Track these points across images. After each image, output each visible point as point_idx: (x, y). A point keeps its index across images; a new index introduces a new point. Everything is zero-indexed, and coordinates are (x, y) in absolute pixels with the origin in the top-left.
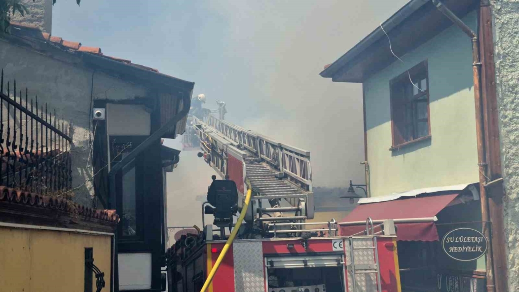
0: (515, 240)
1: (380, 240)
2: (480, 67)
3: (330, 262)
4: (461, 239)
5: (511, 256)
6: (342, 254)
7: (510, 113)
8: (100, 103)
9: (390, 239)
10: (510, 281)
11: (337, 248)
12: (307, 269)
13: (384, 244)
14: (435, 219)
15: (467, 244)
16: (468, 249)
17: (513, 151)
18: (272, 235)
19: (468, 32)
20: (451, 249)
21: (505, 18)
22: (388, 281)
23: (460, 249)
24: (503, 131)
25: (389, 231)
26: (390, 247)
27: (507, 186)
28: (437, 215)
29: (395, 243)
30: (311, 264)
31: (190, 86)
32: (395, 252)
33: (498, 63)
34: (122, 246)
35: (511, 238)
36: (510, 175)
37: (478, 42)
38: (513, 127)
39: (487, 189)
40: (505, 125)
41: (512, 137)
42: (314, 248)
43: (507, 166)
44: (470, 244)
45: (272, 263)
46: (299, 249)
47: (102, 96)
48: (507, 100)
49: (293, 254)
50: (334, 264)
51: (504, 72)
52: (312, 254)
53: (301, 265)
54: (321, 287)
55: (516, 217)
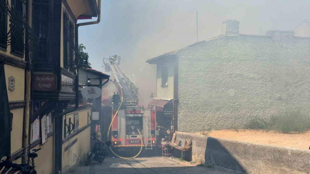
0: (180, 112)
1: (152, 111)
2: (175, 73)
3: (140, 115)
5: (179, 116)
6: (143, 114)
7: (181, 84)
8: (89, 79)
10: (178, 121)
11: (142, 112)
12: (134, 117)
14: (163, 107)
15: (169, 113)
17: (181, 92)
18: (127, 109)
20: (166, 114)
21: (181, 62)
22: (153, 120)
23: (167, 114)
24: (179, 88)
25: (154, 108)
26: (154, 112)
27: (179, 100)
28: (164, 106)
30: (135, 116)
31: (109, 76)
32: (155, 114)
33: (179, 72)
35: (179, 111)
36: (180, 98)
38: (182, 87)
39: (175, 101)
41: (181, 89)
42: (137, 112)
43: (179, 96)
44: (170, 113)
45: (127, 115)
47: (90, 78)
48: (181, 81)
49: (132, 113)
50: (141, 116)
51: (180, 74)
52: (136, 113)
53: (133, 116)
54: (138, 121)
55: (181, 107)
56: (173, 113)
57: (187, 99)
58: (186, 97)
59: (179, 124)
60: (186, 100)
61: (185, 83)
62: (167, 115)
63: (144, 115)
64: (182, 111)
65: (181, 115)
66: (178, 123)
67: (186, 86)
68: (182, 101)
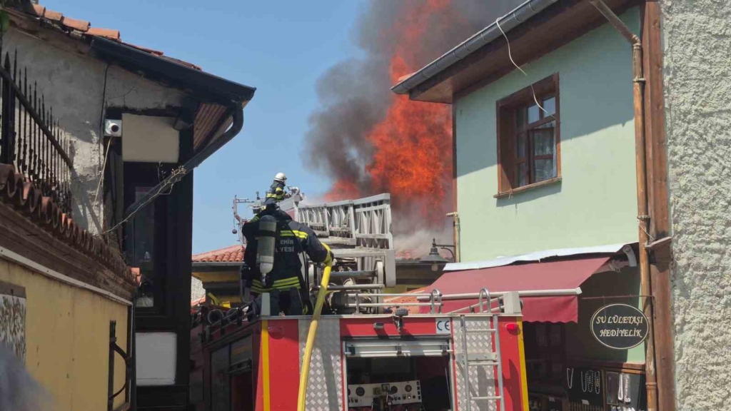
0: (684, 322)
1: (501, 319)
2: (643, 84)
3: (431, 350)
4: (616, 319)
5: (677, 344)
6: (448, 339)
7: (680, 149)
8: (114, 113)
9: (514, 319)
10: (677, 377)
11: (442, 330)
12: (400, 359)
13: (506, 325)
14: (579, 291)
15: (623, 326)
16: (624, 332)
17: (682, 201)
18: (352, 310)
19: (628, 36)
21: (678, 18)
23: (614, 333)
24: (672, 172)
25: (511, 308)
26: (513, 330)
27: (675, 247)
28: (581, 286)
29: (520, 324)
30: (407, 352)
32: (520, 337)
33: (667, 78)
34: (142, 322)
35: (678, 320)
36: (680, 233)
37: (641, 50)
38: (684, 168)
39: (651, 253)
40: (675, 166)
41: (683, 182)
42: (413, 330)
43: (676, 222)
44: (627, 326)
45: (352, 350)
46: (391, 330)
47: (118, 103)
48: (677, 131)
49: (382, 337)
50: (438, 353)
51: (674, 93)
52: (407, 337)
53: (393, 354)
54: (414, 384)
55: (685, 291)
56: (643, 327)
57: (716, 246)
58: (709, 232)
59: (685, 395)
60: (713, 251)
61: (701, 144)
62: (610, 340)
63: (457, 349)
64: (695, 316)
65: (692, 343)
66: (679, 388)
67: (707, 167)
68: (689, 253)
